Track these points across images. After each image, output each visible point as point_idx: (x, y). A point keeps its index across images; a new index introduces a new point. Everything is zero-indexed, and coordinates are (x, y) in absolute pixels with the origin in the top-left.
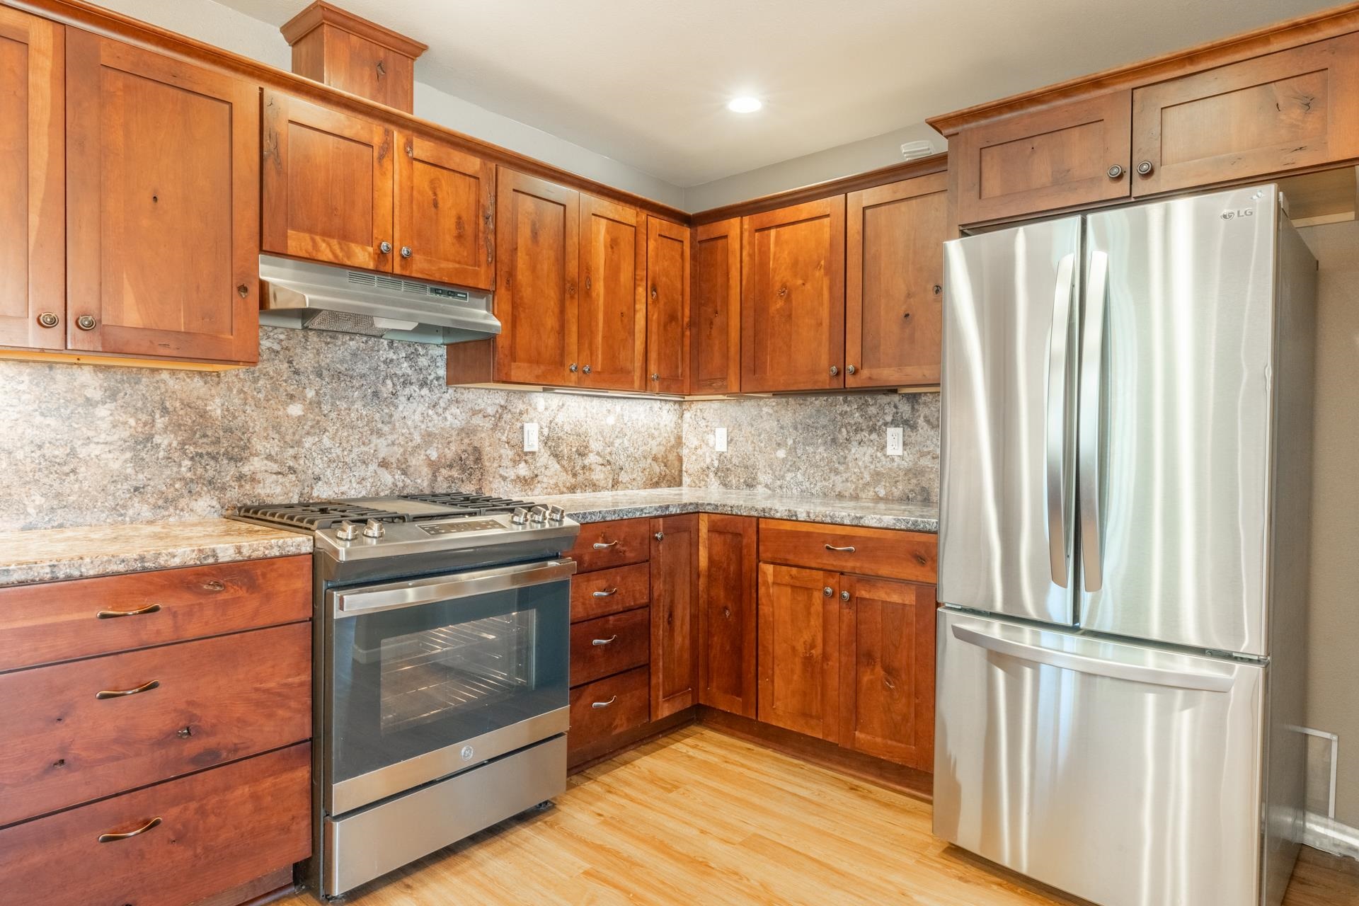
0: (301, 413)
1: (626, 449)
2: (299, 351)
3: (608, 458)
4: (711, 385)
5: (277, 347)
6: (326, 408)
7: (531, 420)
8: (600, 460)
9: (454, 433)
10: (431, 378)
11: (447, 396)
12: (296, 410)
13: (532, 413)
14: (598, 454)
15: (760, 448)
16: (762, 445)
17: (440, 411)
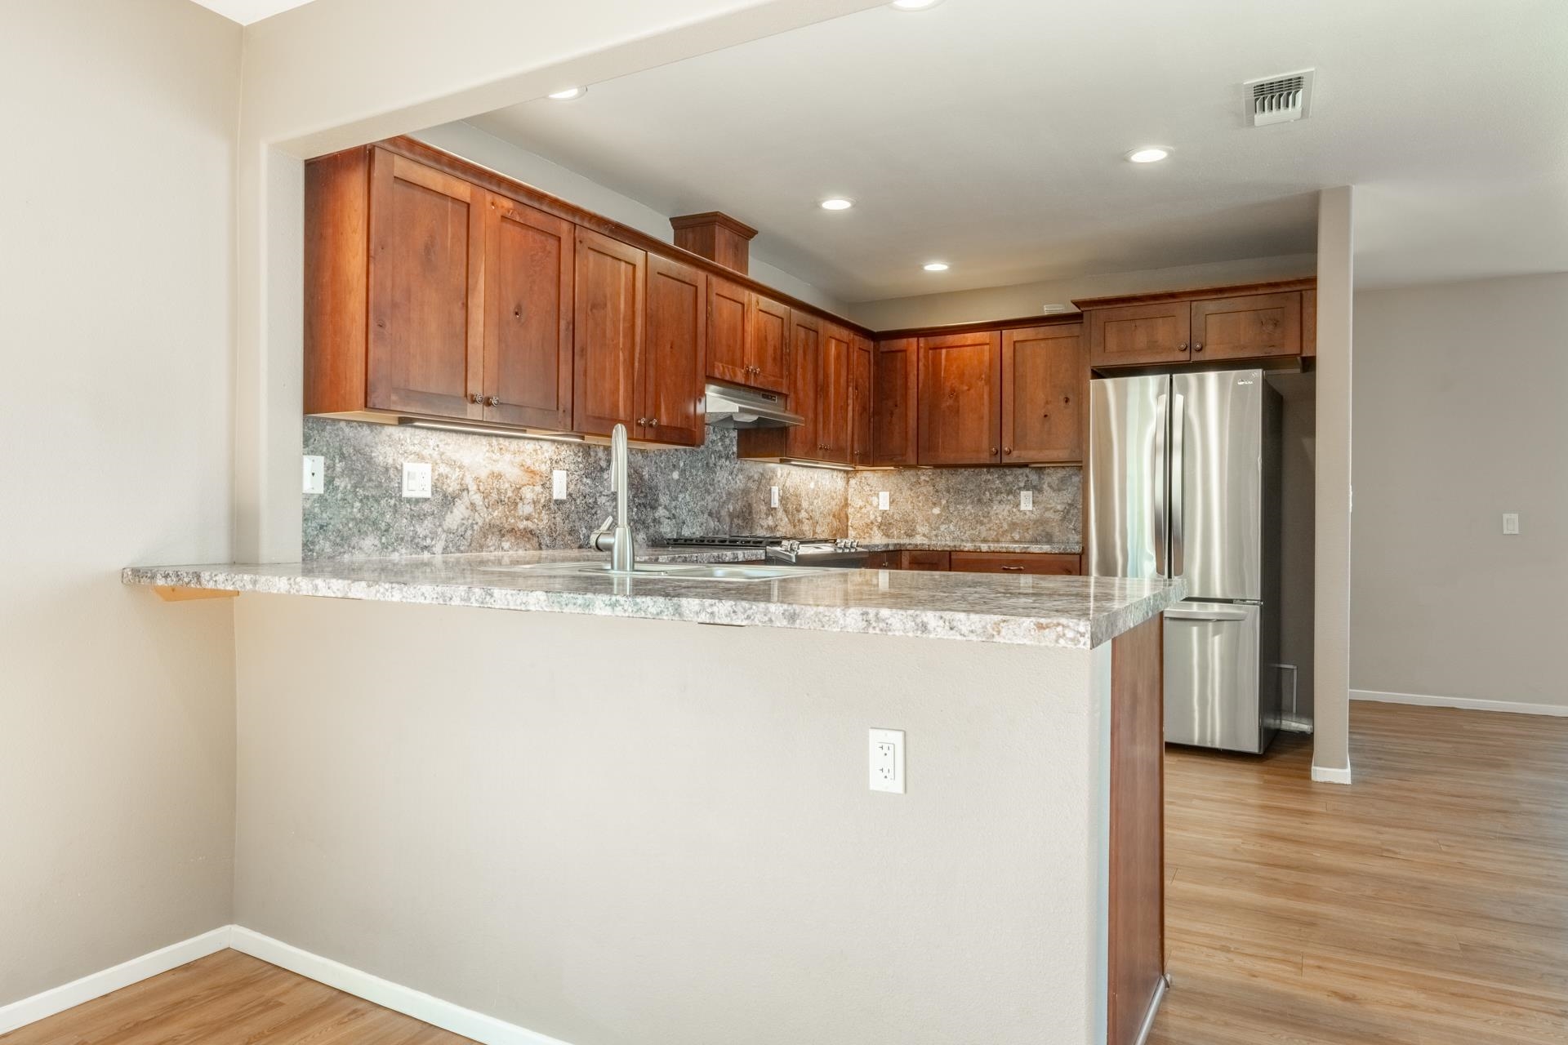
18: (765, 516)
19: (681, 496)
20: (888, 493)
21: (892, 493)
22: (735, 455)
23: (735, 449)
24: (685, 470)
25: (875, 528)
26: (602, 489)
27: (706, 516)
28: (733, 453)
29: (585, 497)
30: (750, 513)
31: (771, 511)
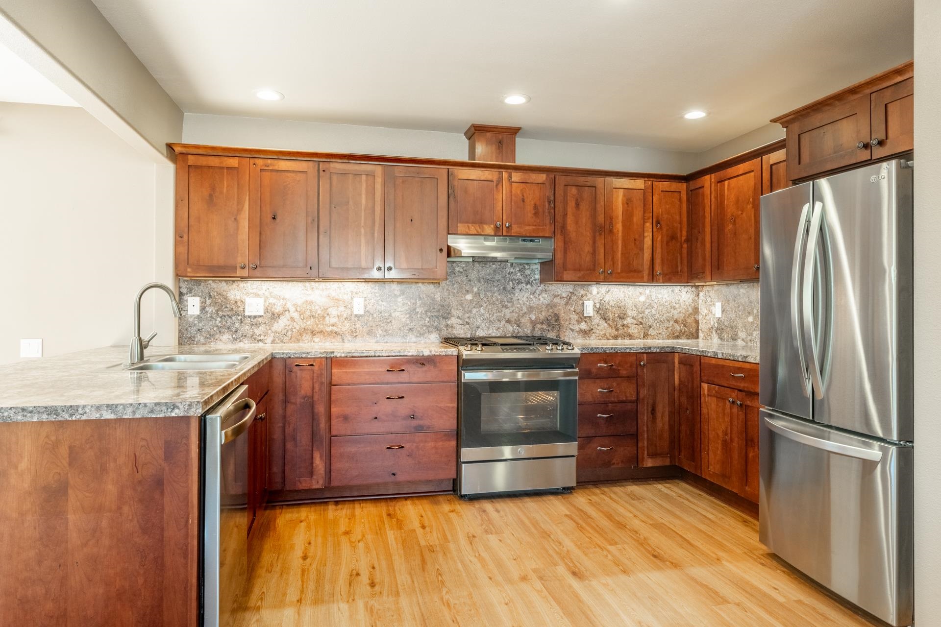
0: (471, 298)
1: (653, 316)
2: (470, 271)
3: (641, 320)
4: (697, 277)
5: (461, 270)
6: (482, 296)
7: (589, 300)
8: (635, 322)
9: (544, 307)
10: (532, 280)
11: (540, 288)
12: (469, 297)
13: (589, 295)
14: (633, 318)
15: (739, 315)
16: (740, 313)
17: (537, 296)
18: (576, 323)
19: (474, 311)
20: (721, 303)
21: (723, 303)
22: (538, 281)
23: (537, 277)
24: (479, 294)
25: (714, 332)
26: (396, 308)
27: (503, 323)
28: (535, 280)
29: (381, 313)
30: (557, 320)
31: (583, 318)
